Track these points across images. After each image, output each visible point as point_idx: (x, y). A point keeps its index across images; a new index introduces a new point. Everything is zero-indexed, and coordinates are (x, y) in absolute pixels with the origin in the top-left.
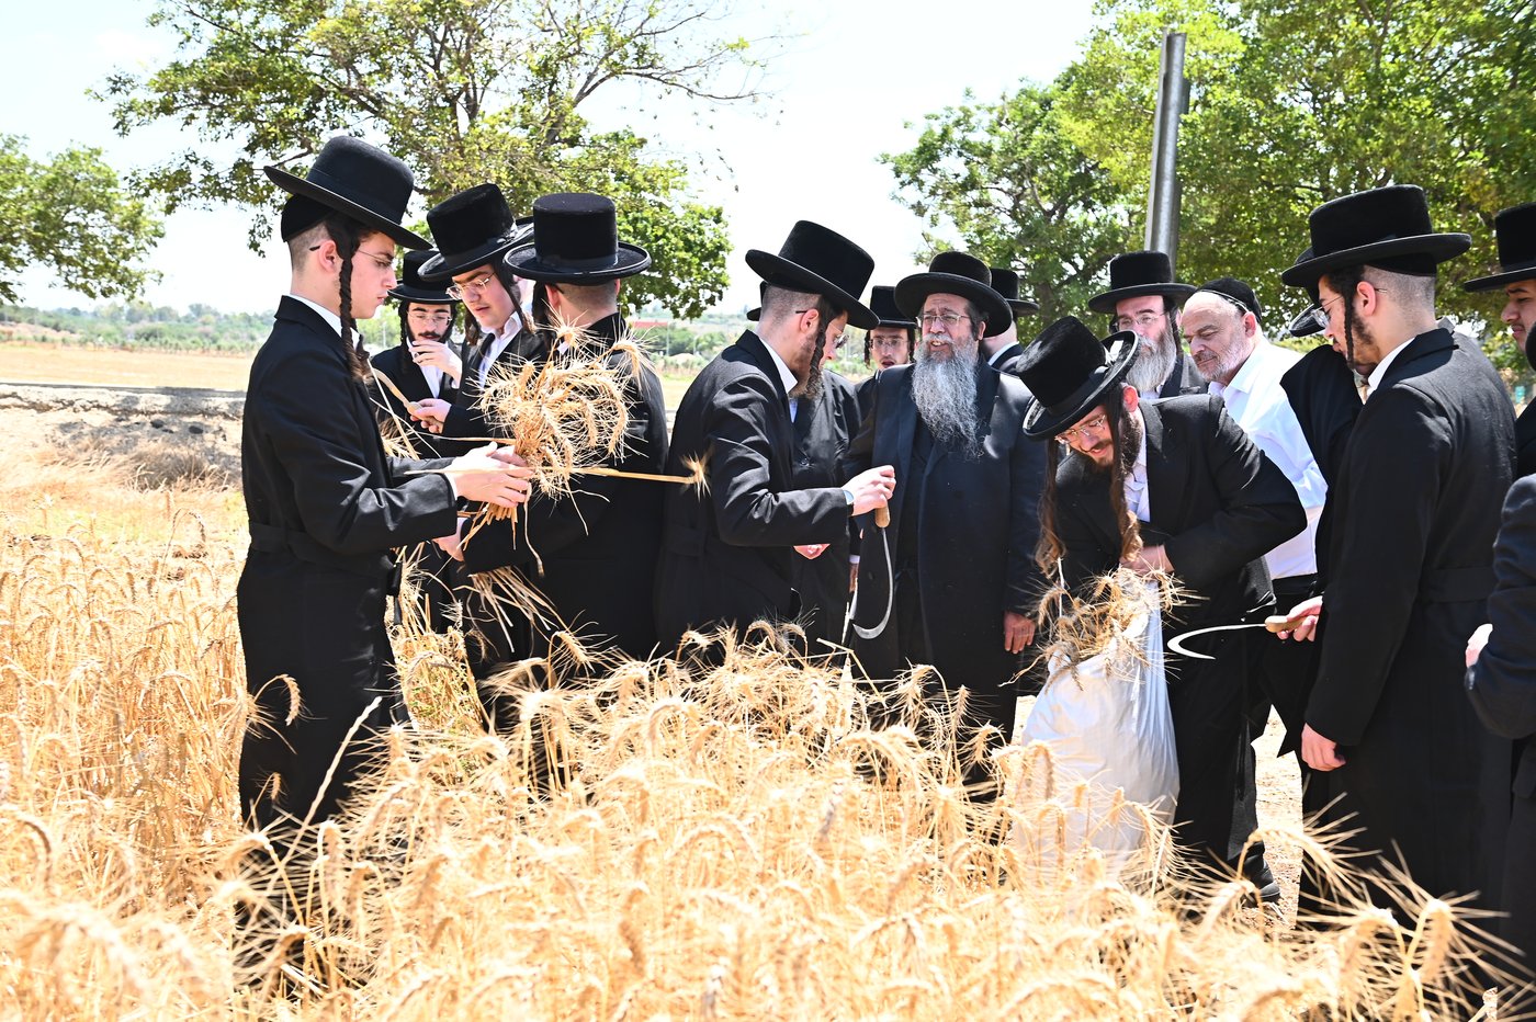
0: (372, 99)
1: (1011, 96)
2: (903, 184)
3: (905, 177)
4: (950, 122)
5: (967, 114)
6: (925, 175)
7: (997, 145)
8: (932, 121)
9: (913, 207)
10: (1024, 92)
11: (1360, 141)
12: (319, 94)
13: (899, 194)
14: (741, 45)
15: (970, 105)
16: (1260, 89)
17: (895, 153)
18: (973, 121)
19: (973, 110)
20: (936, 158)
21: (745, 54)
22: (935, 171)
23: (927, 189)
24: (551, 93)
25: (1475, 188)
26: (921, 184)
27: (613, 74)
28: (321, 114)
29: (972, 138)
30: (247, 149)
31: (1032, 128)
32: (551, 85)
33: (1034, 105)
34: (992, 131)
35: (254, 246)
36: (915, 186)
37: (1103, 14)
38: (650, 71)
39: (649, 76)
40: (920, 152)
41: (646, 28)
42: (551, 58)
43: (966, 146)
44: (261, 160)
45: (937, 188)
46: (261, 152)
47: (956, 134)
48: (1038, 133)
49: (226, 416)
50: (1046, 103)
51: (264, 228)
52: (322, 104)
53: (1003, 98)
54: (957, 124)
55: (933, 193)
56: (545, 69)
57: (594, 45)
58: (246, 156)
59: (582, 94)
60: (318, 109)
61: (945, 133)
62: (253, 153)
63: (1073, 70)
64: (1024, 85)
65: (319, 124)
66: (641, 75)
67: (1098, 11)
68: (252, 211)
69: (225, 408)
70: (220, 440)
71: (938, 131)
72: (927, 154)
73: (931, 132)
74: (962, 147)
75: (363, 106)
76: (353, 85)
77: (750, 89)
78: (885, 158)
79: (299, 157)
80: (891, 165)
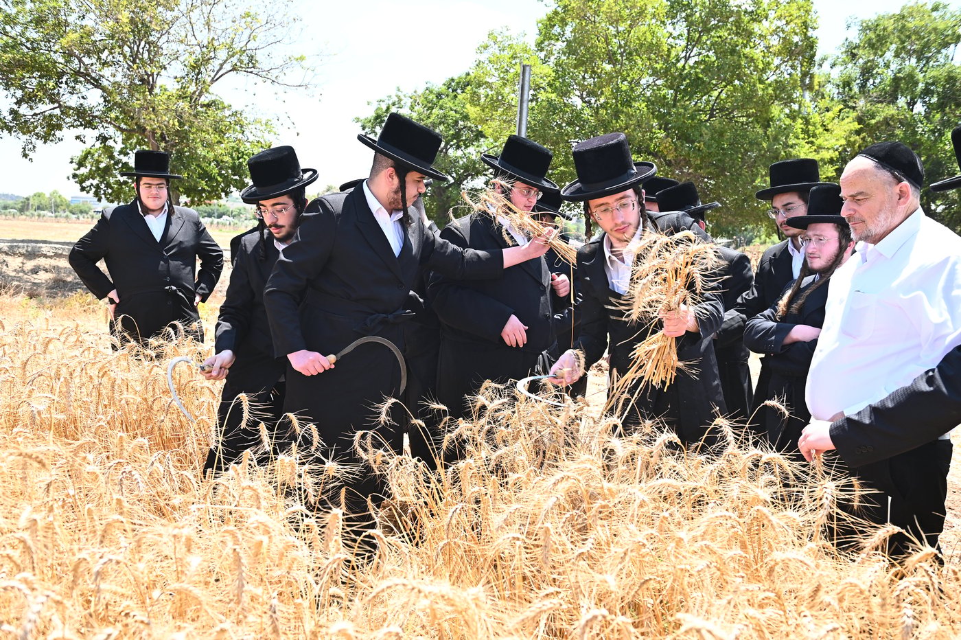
0: (94, 79)
1: (420, 92)
4: (390, 102)
7: (414, 115)
8: (381, 102)
10: (427, 89)
11: (614, 122)
12: (61, 75)
14: (302, 58)
15: (399, 94)
16: (564, 93)
17: (362, 118)
18: (402, 103)
19: (402, 97)
21: (303, 63)
24: (197, 79)
25: (666, 147)
27: (234, 69)
28: (63, 85)
30: (16, 103)
31: (432, 108)
32: (198, 74)
33: (432, 97)
34: (412, 108)
35: (25, 156)
37: (481, 53)
38: (252, 69)
39: (251, 72)
40: (377, 118)
41: (249, 46)
42: (199, 60)
44: (24, 109)
46: (24, 106)
48: (435, 111)
49: (7, 254)
50: (439, 96)
51: (30, 146)
52: (64, 80)
53: (417, 91)
54: (394, 104)
56: (196, 67)
57: (222, 54)
58: (15, 107)
59: (213, 81)
60: (62, 83)
61: (388, 108)
62: (20, 105)
63: (452, 80)
64: (428, 85)
65: (61, 91)
66: (247, 72)
67: (479, 52)
68: (24, 138)
69: (6, 249)
70: (5, 267)
71: (384, 108)
72: (380, 119)
73: (379, 108)
75: (88, 82)
76: (82, 70)
77: (306, 82)
78: (358, 120)
79: (54, 109)
80: (360, 124)
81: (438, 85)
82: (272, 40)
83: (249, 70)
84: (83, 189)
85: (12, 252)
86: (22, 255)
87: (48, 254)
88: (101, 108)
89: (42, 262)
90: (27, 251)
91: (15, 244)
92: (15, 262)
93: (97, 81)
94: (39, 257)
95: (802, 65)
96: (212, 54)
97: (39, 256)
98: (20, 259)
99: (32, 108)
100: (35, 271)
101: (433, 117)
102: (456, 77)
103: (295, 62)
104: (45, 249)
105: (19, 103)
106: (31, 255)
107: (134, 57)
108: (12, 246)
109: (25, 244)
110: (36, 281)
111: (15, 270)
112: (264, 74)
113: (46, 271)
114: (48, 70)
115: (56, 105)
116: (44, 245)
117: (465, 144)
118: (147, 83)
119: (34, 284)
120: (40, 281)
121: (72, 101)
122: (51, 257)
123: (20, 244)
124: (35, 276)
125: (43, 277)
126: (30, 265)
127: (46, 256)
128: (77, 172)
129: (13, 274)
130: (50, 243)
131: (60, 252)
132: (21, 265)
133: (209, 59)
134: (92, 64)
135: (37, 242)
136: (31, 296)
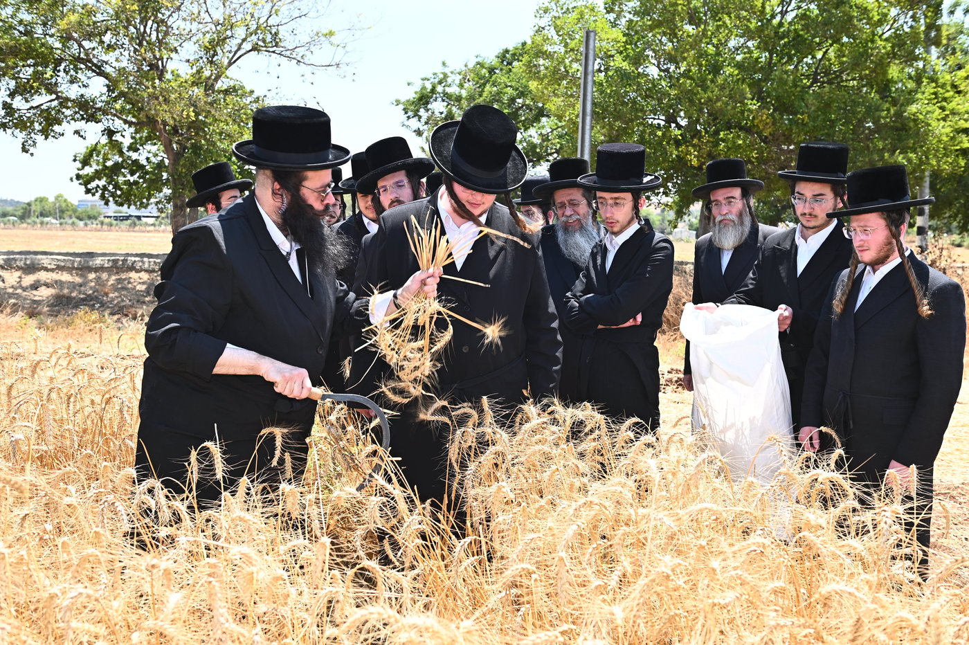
0: (95, 65)
1: (471, 66)
2: (409, 117)
3: (410, 114)
4: (436, 81)
5: (445, 76)
6: (422, 112)
7: (464, 93)
8: (426, 82)
9: (415, 131)
10: (478, 63)
12: (58, 62)
13: (406, 123)
14: (331, 34)
15: (447, 71)
16: (638, 60)
17: (403, 100)
18: (449, 80)
19: (449, 74)
20: (427, 103)
21: (333, 39)
22: (427, 110)
23: (423, 120)
24: (212, 62)
25: (762, 121)
26: (420, 117)
27: (255, 48)
28: (61, 74)
29: (448, 90)
30: (9, 96)
31: (484, 85)
32: (213, 56)
33: (484, 72)
34: (461, 86)
35: (25, 151)
36: (416, 119)
37: (541, 17)
38: (275, 48)
39: (274, 52)
40: (420, 99)
41: (271, 22)
42: (214, 40)
43: (447, 97)
44: (18, 102)
45: (429, 119)
46: (18, 98)
47: (439, 89)
48: (488, 88)
50: (492, 71)
51: (30, 142)
52: (62, 68)
53: (466, 66)
54: (440, 83)
55: (426, 123)
56: (212, 48)
57: (240, 32)
58: (9, 100)
59: (230, 64)
60: (59, 71)
61: (433, 90)
62: (13, 98)
63: (507, 51)
64: (478, 60)
65: (60, 80)
66: (269, 52)
67: (538, 15)
68: (21, 135)
71: (429, 87)
72: (424, 99)
73: (424, 88)
74: (444, 96)
75: (89, 69)
76: (82, 55)
77: (336, 60)
78: (398, 102)
79: (51, 101)
80: (401, 107)
81: (491, 58)
82: (296, 14)
83: (271, 49)
84: (88, 191)
85: (8, 265)
86: (19, 268)
87: (49, 267)
88: (104, 98)
89: (43, 276)
90: (25, 264)
91: (12, 257)
92: (12, 277)
93: (99, 67)
94: (40, 271)
95: (926, 17)
96: (229, 33)
97: (39, 269)
98: (18, 274)
99: (27, 101)
100: (35, 286)
101: (485, 94)
102: (511, 48)
103: (323, 38)
104: (45, 261)
105: (12, 95)
106: (31, 269)
107: (141, 38)
108: (8, 259)
109: (23, 256)
110: (36, 298)
111: (12, 287)
112: (288, 53)
113: (47, 285)
114: (44, 58)
115: (54, 96)
116: (44, 257)
117: (524, 126)
118: (157, 69)
119: (34, 302)
120: (40, 298)
121: (73, 92)
122: (52, 270)
123: (17, 256)
124: (35, 292)
125: (44, 293)
126: (29, 280)
127: (46, 269)
128: (81, 173)
129: (11, 290)
130: (52, 254)
131: (63, 264)
132: (19, 280)
133: (225, 38)
134: (94, 49)
135: (36, 253)
136: (32, 314)
